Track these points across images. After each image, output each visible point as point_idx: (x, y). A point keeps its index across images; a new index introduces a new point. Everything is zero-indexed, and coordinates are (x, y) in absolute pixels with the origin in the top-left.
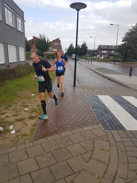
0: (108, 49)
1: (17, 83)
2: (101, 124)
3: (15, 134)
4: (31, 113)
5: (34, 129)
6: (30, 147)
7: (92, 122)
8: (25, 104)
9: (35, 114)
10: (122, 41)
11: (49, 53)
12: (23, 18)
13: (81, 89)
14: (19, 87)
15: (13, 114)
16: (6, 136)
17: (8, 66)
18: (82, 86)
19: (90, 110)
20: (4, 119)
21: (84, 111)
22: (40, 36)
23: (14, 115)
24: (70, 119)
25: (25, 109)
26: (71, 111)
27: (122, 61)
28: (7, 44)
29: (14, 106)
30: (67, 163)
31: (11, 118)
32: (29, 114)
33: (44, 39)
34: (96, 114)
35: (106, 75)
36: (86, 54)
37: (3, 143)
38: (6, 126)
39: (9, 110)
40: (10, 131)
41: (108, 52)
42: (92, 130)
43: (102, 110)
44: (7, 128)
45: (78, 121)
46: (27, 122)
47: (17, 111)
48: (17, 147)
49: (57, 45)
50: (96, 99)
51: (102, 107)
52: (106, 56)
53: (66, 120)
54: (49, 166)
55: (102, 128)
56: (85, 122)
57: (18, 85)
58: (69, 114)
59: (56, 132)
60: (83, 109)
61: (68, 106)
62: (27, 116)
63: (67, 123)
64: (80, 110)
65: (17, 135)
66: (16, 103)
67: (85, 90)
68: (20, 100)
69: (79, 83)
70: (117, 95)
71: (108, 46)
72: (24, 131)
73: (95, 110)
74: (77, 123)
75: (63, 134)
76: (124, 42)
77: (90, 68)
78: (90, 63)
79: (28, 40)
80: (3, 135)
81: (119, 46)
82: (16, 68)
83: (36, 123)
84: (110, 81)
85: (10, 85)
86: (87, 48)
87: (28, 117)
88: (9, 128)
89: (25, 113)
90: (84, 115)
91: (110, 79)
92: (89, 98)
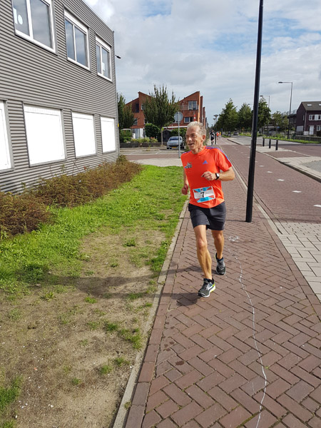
11: (174, 129)
12: (112, 47)
49: (194, 109)
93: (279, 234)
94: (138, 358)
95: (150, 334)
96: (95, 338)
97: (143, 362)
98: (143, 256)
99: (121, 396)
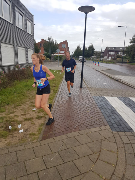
0: (115, 51)
1: (26, 84)
2: (109, 126)
3: (23, 133)
4: (38, 113)
5: (42, 129)
6: (38, 146)
7: (99, 123)
8: (33, 104)
9: (43, 114)
10: (130, 43)
11: (56, 55)
12: (32, 22)
13: (88, 90)
14: (28, 87)
15: (22, 113)
16: (15, 135)
17: (18, 67)
18: (89, 87)
19: (97, 112)
20: (13, 118)
21: (91, 112)
22: (49, 38)
23: (22, 115)
24: (77, 119)
25: (33, 109)
26: (77, 112)
27: (129, 62)
28: (17, 46)
29: (23, 106)
30: (74, 163)
31: (20, 117)
32: (37, 114)
33: (52, 41)
34: (103, 115)
35: (113, 76)
36: (93, 56)
37: (11, 141)
38: (15, 124)
39: (18, 109)
40: (18, 130)
41: (115, 54)
42: (99, 132)
43: (109, 112)
44: (15, 127)
45: (85, 122)
46: (35, 122)
47: (26, 111)
48: (25, 146)
49: (64, 48)
50: (104, 100)
51: (110, 108)
52: (113, 58)
53: (73, 121)
54: (56, 166)
55: (109, 130)
56: (92, 123)
57: (27, 86)
58: (76, 115)
59: (63, 133)
60: (90, 110)
61: (75, 106)
62: (35, 115)
63: (74, 123)
64: (87, 111)
65: (25, 134)
66: (24, 103)
67: (92, 91)
68: (28, 100)
69: (86, 84)
70: (125, 97)
71: (115, 48)
72: (32, 130)
73: (102, 111)
74: (84, 124)
75: (70, 135)
76: (132, 44)
77: (96, 69)
78: (97, 64)
79: (36, 43)
80: (12, 134)
81: (126, 47)
82: (24, 69)
83: (43, 123)
84: (118, 83)
85: (19, 85)
86: (94, 49)
87: (35, 117)
88: (17, 127)
89: (33, 112)
90: (91, 116)
91: (117, 81)
92: (96, 99)
93: (90, 91)
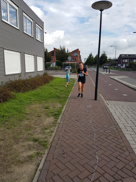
0: (130, 58)
12: (43, 28)
18: (106, 99)
33: (64, 50)
36: (106, 63)
41: (129, 61)
58: (90, 152)
60: (112, 140)
67: (110, 105)
93: (107, 105)
94: (46, 152)
95: (52, 142)
96: (29, 144)
97: (48, 153)
98: (52, 113)
99: (38, 166)
